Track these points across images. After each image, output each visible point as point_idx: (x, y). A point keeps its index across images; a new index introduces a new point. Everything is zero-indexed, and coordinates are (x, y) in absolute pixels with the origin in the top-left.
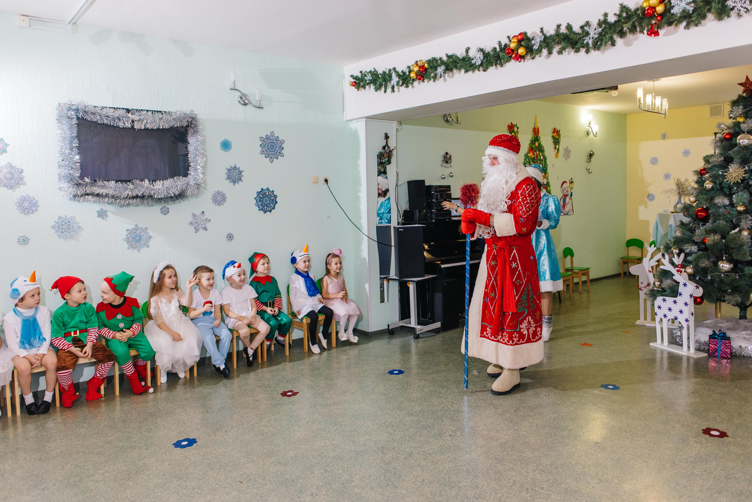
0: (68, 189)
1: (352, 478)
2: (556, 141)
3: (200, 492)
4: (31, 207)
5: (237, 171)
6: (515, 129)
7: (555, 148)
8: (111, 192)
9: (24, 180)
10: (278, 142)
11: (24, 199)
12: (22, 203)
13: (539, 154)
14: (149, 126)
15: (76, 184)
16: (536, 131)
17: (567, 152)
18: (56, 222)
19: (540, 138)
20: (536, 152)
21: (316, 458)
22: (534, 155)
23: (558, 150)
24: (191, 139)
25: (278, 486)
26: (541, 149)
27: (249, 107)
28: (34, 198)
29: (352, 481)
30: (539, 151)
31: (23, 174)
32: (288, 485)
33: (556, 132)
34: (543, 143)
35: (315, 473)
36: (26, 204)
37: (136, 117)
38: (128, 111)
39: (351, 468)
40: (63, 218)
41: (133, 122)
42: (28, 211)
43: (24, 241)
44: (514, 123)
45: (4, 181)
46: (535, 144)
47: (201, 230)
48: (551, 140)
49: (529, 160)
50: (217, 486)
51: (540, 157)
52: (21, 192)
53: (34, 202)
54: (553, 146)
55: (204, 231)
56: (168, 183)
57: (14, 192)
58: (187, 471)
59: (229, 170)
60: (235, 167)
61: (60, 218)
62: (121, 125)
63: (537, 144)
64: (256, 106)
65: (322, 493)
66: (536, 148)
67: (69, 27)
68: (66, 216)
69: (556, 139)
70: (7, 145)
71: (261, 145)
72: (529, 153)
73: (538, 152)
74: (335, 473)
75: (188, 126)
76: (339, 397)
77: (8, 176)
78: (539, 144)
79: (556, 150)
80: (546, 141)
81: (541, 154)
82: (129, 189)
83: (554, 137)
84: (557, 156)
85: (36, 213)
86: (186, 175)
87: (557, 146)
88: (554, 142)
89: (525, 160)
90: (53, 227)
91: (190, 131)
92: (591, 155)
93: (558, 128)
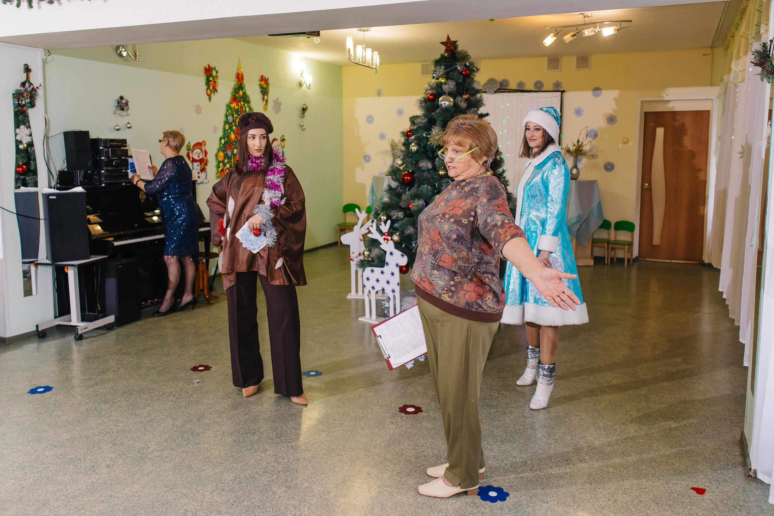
2: (264, 91)
6: (214, 73)
7: (263, 99)
13: (244, 104)
16: (240, 78)
17: (278, 105)
19: (245, 86)
20: (240, 102)
22: (238, 105)
23: (267, 101)
26: (246, 99)
30: (244, 102)
33: (264, 80)
34: (248, 93)
44: (212, 66)
46: (238, 93)
48: (258, 90)
49: (232, 112)
51: (245, 108)
54: (260, 96)
63: (241, 93)
66: (241, 98)
69: (264, 88)
72: (232, 102)
73: (242, 103)
78: (244, 93)
79: (265, 101)
80: (252, 90)
81: (246, 105)
83: (261, 87)
84: (265, 109)
87: (266, 97)
88: (261, 91)
89: (227, 111)
92: (304, 110)
93: (266, 76)
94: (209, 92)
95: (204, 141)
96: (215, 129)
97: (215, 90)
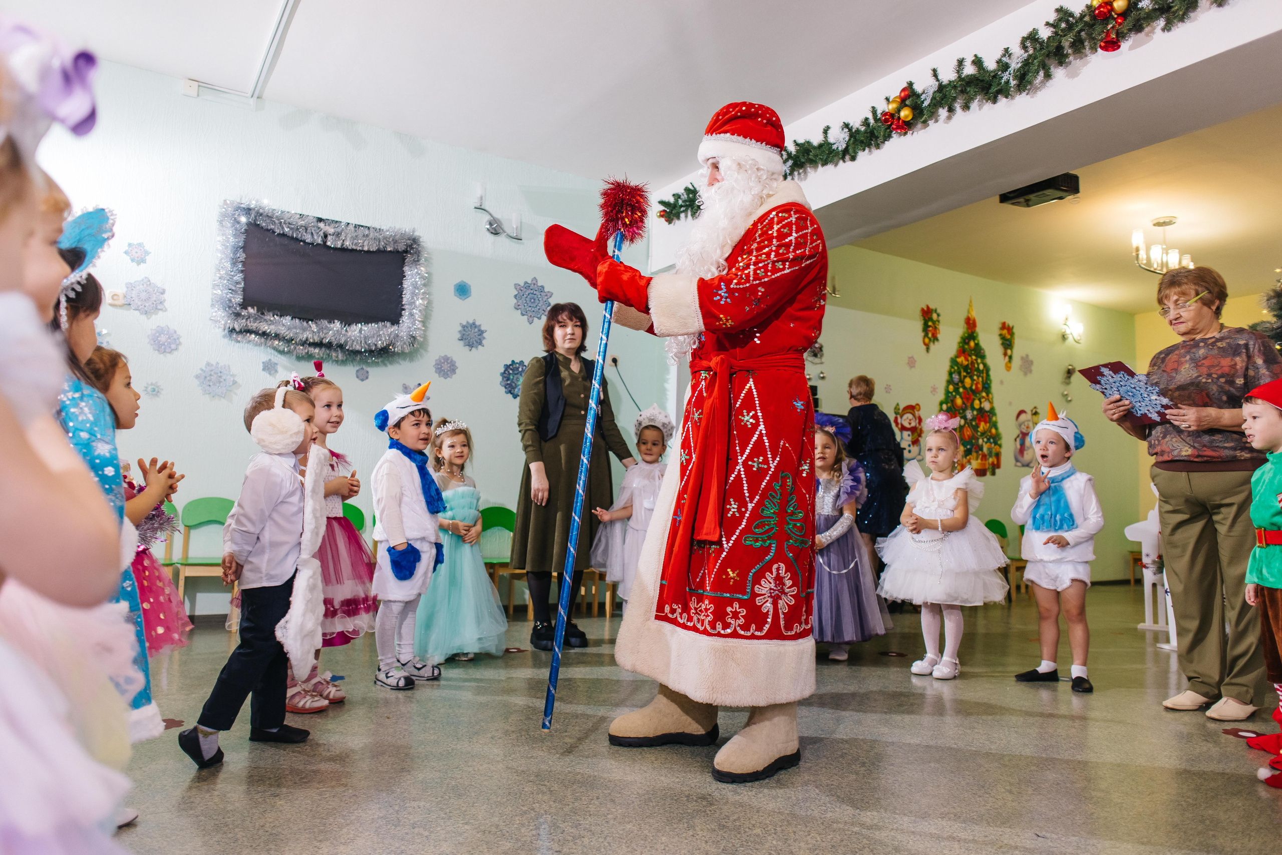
0: (223, 319)
2: (1007, 343)
4: (170, 343)
5: (476, 330)
6: (935, 316)
7: (1005, 354)
8: (283, 332)
9: (165, 304)
10: (542, 294)
11: (160, 331)
12: (158, 337)
13: (976, 360)
14: (347, 245)
15: (234, 314)
16: (971, 324)
17: (1027, 365)
18: (202, 370)
19: (977, 335)
20: (971, 356)
22: (968, 361)
23: (1010, 357)
24: (408, 271)
26: (979, 352)
27: (502, 239)
28: (175, 332)
30: (976, 356)
31: (165, 296)
33: (1006, 328)
34: (983, 344)
36: (163, 338)
37: (330, 230)
38: (320, 220)
40: (212, 365)
41: (326, 235)
42: (165, 349)
43: (154, 390)
44: (932, 307)
45: (136, 301)
46: (968, 343)
48: (997, 341)
49: (958, 368)
51: (978, 365)
52: (158, 320)
53: (175, 337)
54: (1000, 350)
57: (148, 319)
59: (464, 327)
60: (474, 324)
61: (208, 364)
62: (308, 239)
63: (972, 344)
64: (512, 235)
66: (971, 350)
67: (251, 101)
68: (218, 363)
69: (1007, 340)
70: (147, 253)
71: (515, 296)
72: (958, 356)
73: (974, 357)
75: (406, 252)
77: (144, 295)
78: (977, 345)
79: (1007, 358)
80: (989, 341)
81: (979, 361)
83: (1002, 337)
84: (1008, 368)
85: (175, 353)
86: (396, 322)
87: (1009, 352)
88: (1003, 344)
89: (952, 367)
90: (197, 377)
91: (409, 259)
92: (1070, 372)
93: (1010, 323)
94: (927, 340)
95: (918, 404)
96: (934, 390)
97: (935, 338)
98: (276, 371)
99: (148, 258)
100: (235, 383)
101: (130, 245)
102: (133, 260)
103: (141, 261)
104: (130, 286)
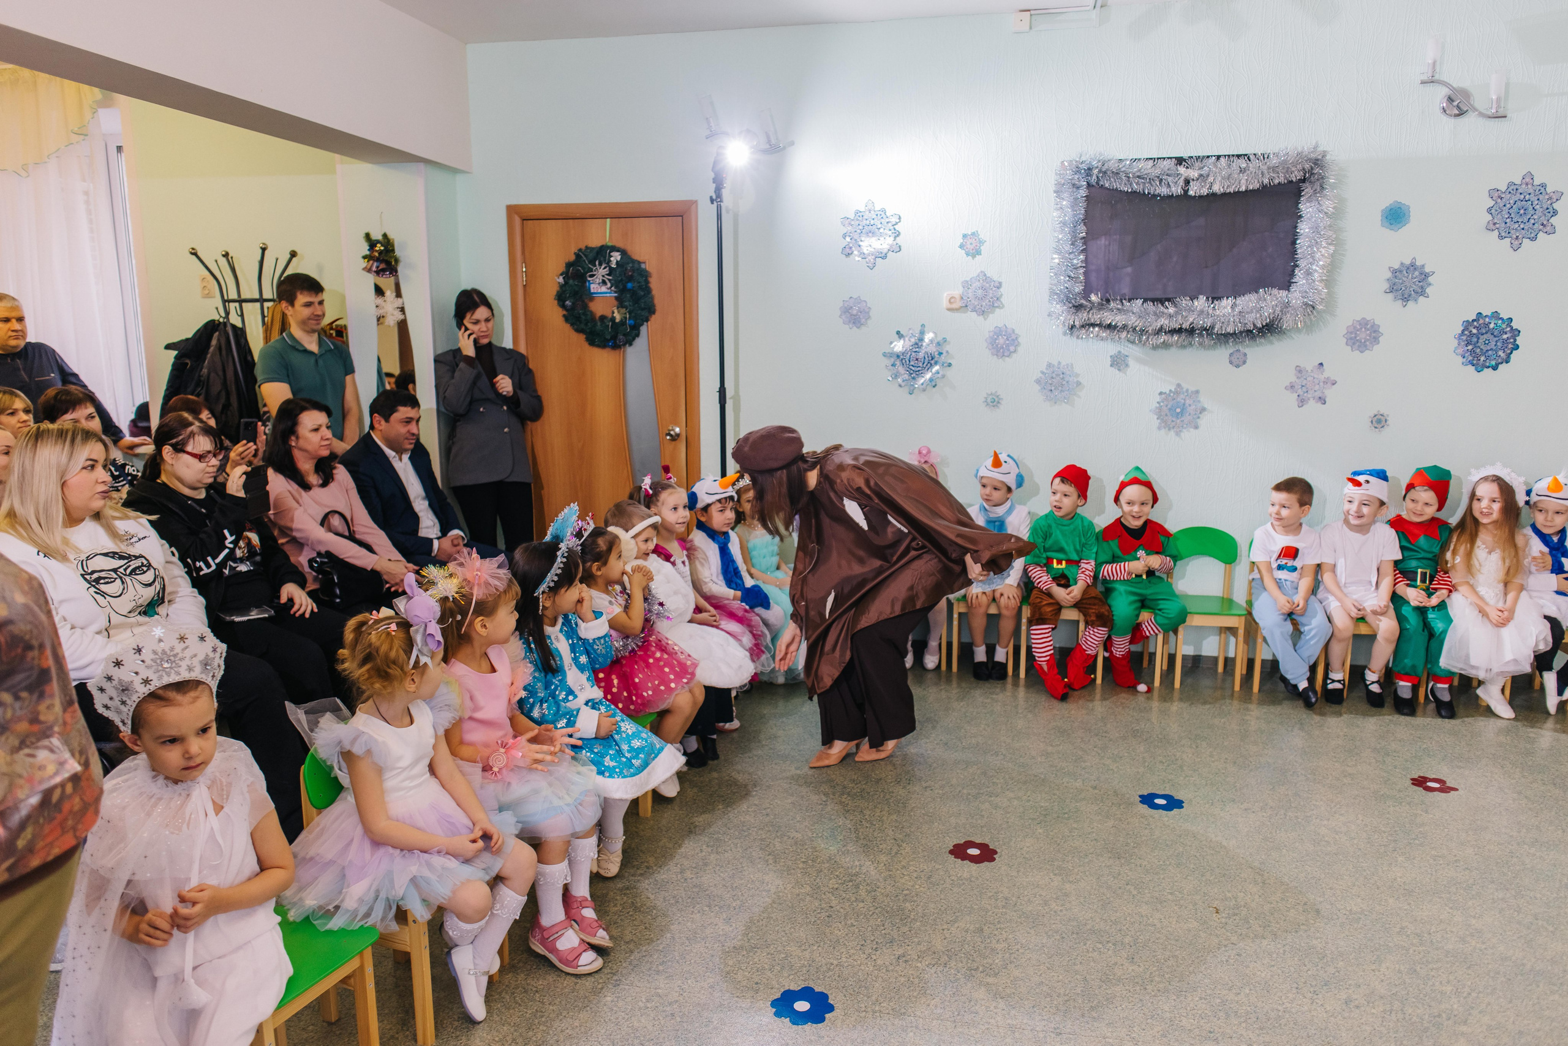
0: (1061, 313)
1: (1470, 1014)
3: (1135, 892)
4: (1008, 345)
5: (1417, 273)
8: (1132, 320)
9: (1002, 300)
10: (1541, 197)
11: (998, 332)
12: (996, 339)
14: (1217, 188)
15: (1074, 306)
18: (1042, 373)
21: (1408, 936)
24: (1306, 208)
25: (1285, 951)
27: (1470, 120)
28: (1013, 330)
29: (1465, 1022)
31: (1001, 290)
32: (1307, 961)
35: (1384, 965)
36: (1001, 341)
37: (1193, 174)
38: (1180, 161)
39: (1481, 995)
40: (1054, 366)
41: (1187, 182)
42: (1003, 352)
43: (994, 401)
45: (973, 302)
47: (1312, 402)
50: (1170, 897)
52: (996, 319)
53: (1014, 337)
55: (1319, 405)
56: (1248, 301)
57: (985, 319)
58: (1136, 850)
59: (1395, 272)
60: (1413, 265)
61: (1049, 365)
62: (1164, 191)
64: (1489, 113)
65: (1373, 1011)
67: (1094, 14)
68: (1059, 363)
70: (982, 242)
71: (1489, 210)
74: (1433, 985)
75: (1304, 180)
76: (1560, 832)
77: (980, 292)
82: (1168, 316)
85: (1014, 355)
86: (1287, 285)
90: (1038, 381)
91: (1307, 190)
98: (1127, 365)
99: (984, 249)
100: (1079, 384)
101: (965, 236)
102: (967, 254)
103: (975, 253)
104: (966, 285)
